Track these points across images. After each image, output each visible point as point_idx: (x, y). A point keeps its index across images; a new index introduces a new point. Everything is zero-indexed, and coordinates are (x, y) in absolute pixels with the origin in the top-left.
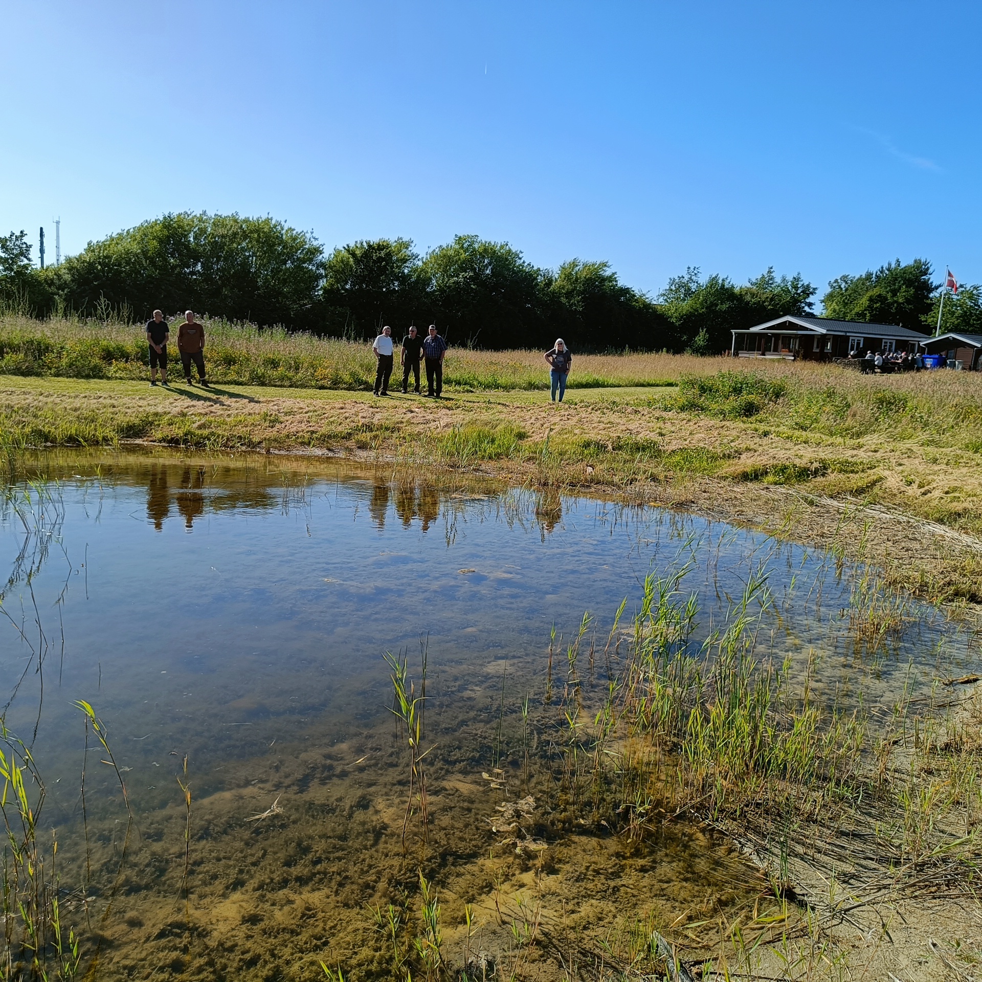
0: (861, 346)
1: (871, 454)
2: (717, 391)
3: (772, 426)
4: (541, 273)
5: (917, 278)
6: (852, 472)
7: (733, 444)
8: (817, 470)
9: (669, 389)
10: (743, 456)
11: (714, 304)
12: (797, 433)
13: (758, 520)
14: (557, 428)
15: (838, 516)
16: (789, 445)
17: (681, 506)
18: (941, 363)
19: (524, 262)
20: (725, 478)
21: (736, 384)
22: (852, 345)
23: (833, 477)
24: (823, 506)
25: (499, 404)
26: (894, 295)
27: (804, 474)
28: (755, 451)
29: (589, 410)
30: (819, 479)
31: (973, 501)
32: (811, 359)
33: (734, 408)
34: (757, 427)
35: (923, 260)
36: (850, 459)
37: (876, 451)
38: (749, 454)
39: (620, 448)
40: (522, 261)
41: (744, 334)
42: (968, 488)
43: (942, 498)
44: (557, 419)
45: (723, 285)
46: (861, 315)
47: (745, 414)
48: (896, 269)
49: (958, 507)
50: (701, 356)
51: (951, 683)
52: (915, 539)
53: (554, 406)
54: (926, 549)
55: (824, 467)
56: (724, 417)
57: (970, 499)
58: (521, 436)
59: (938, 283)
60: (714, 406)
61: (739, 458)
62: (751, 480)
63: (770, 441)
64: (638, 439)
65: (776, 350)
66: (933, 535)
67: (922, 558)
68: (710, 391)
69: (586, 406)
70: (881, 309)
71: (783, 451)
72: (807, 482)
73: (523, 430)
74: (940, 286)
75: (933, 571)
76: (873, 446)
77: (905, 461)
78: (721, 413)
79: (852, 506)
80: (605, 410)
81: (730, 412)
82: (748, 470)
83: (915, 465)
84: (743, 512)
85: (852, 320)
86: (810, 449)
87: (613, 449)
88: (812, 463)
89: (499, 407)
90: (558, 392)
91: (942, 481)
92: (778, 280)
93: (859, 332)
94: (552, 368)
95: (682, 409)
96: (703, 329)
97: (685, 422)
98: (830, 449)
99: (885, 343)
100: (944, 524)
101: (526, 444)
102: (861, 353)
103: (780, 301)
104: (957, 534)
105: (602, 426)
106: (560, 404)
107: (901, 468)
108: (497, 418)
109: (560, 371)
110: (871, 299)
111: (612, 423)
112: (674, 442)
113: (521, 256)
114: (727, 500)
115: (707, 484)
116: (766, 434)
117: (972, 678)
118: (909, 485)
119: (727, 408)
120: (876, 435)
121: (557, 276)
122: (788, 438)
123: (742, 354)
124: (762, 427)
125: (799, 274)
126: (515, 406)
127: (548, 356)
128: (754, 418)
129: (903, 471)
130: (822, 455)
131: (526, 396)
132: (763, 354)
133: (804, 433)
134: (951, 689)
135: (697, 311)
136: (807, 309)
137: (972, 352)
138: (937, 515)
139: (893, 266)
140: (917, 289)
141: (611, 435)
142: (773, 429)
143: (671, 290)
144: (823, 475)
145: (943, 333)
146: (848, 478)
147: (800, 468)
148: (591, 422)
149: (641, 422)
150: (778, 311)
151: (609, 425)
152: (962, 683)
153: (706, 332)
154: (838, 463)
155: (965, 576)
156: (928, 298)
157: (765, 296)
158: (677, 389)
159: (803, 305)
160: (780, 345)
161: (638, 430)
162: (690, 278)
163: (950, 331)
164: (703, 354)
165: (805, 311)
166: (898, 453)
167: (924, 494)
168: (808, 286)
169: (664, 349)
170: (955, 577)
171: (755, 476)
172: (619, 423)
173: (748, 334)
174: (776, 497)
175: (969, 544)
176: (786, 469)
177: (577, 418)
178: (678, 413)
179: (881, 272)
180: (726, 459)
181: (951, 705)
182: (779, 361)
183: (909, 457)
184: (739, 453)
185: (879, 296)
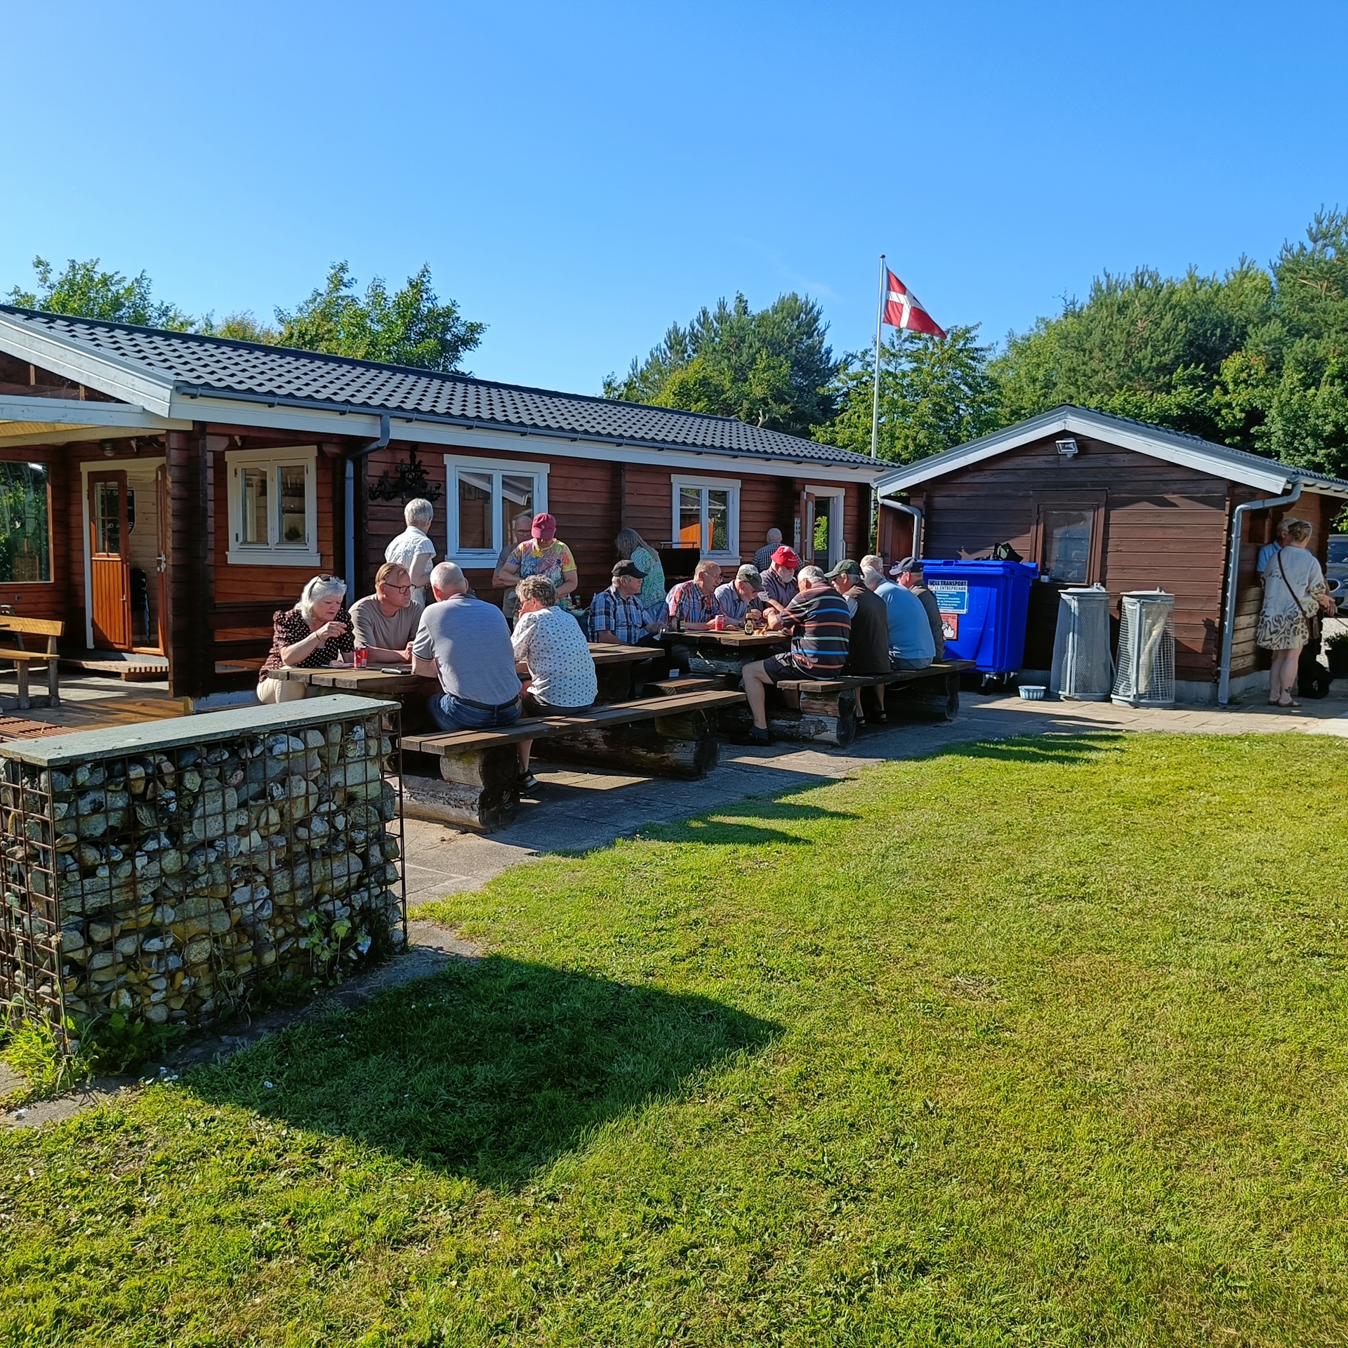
26: (740, 379)
48: (738, 318)
179: (704, 325)
185: (704, 382)
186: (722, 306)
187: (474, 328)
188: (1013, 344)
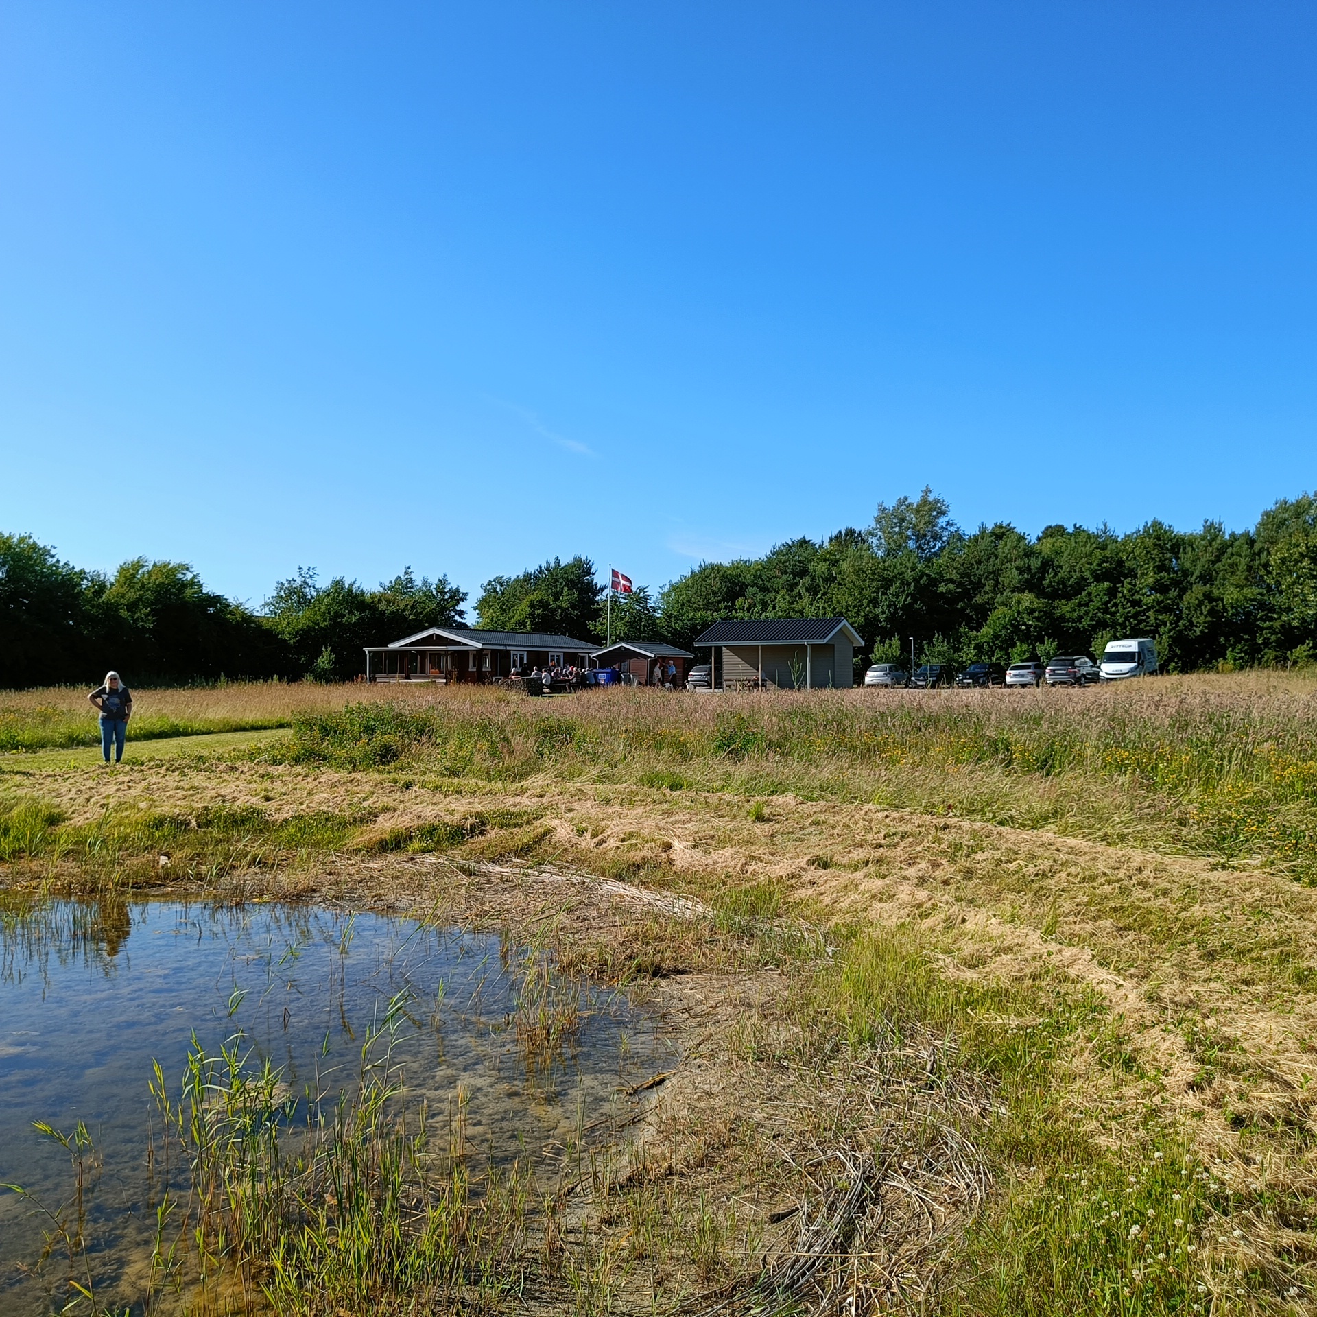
0: (525, 662)
1: (535, 800)
2: (344, 732)
3: (416, 774)
4: (88, 576)
5: (580, 580)
6: (516, 825)
7: (365, 804)
8: (473, 827)
9: (281, 732)
10: (380, 819)
11: (338, 615)
12: (447, 781)
13: (401, 905)
14: (112, 802)
15: (502, 886)
16: (438, 797)
17: (297, 898)
18: (615, 678)
19: (58, 561)
20: (356, 852)
21: (368, 722)
22: (514, 661)
23: (494, 834)
24: (484, 875)
25: (17, 773)
26: (557, 599)
27: (458, 834)
28: (395, 810)
29: (162, 771)
30: (478, 839)
31: (651, 848)
32: (466, 682)
33: (366, 755)
34: (397, 777)
35: (583, 558)
36: (512, 809)
37: (542, 796)
38: (388, 815)
39: (209, 823)
40: (54, 560)
41: (381, 652)
42: (645, 832)
43: (618, 848)
44: (111, 789)
45: (350, 590)
46: (522, 624)
47: (381, 760)
48: (555, 568)
49: (636, 856)
50: (327, 683)
51: (636, 1092)
52: (592, 904)
53: (108, 770)
54: (604, 916)
55: (482, 822)
56: (354, 766)
57: (647, 845)
58: (54, 820)
59: (603, 584)
60: (342, 754)
61: (375, 821)
62: (392, 850)
63: (414, 794)
64: (235, 808)
65: (423, 671)
66: (612, 897)
67: (601, 928)
68: (335, 732)
69: (157, 766)
70: (544, 618)
71: (430, 807)
72: (462, 845)
73: (56, 811)
74: (605, 587)
75: (614, 943)
76: (538, 790)
77: (576, 805)
78: (350, 762)
79: (517, 870)
80: (186, 770)
81: (362, 760)
82: (387, 836)
83: (587, 808)
84: (381, 895)
85: (513, 631)
86: (464, 801)
87: (199, 826)
88: (467, 819)
89: (18, 777)
90: (114, 748)
91: (616, 828)
92: (419, 583)
93: (521, 645)
94: (101, 714)
95: (297, 760)
96: (326, 648)
97: (301, 778)
98: (488, 798)
99: (552, 656)
100: (623, 880)
101: (62, 829)
102: (525, 671)
103: (424, 609)
104: (637, 891)
105: (181, 793)
106: (118, 765)
107: (571, 814)
108: (12, 795)
109: (115, 716)
110: (532, 605)
111: (197, 788)
112: (286, 808)
113: (53, 552)
114: (360, 882)
115: (333, 862)
116: (408, 786)
117: (658, 1079)
118: (581, 836)
119: (357, 755)
120: (541, 775)
121: (112, 579)
122: (436, 788)
123: (380, 678)
124: (403, 777)
125: (445, 575)
126: (44, 774)
127: (94, 697)
128: (392, 765)
129: (573, 818)
130: (479, 807)
131: (64, 758)
132: (408, 678)
133: (456, 780)
134: (636, 1099)
135: (318, 624)
136: (457, 618)
137: (646, 663)
138: (614, 870)
139: (552, 565)
140: (581, 591)
141: (195, 805)
142: (416, 778)
143: (281, 597)
144: (481, 833)
145: (614, 643)
146: (512, 833)
147: (452, 826)
148: (165, 789)
149: (238, 783)
150: (421, 621)
151: (191, 792)
152: (648, 1088)
153: (331, 651)
154: (499, 816)
155: (648, 943)
156: (594, 602)
157: (404, 603)
158: (291, 731)
159: (453, 614)
160: (428, 665)
161: (235, 795)
162: (304, 582)
163: (622, 640)
164: (328, 681)
165: (455, 621)
166: (567, 795)
167: (599, 844)
168: (457, 590)
169: (275, 677)
170: (637, 947)
171: (394, 844)
172: (205, 788)
173: (386, 652)
174: (424, 870)
175: (652, 901)
176: (435, 829)
177: (143, 784)
178: (292, 766)
179: (540, 573)
180: (358, 824)
181: (634, 1121)
182: (427, 685)
183: (579, 799)
184: (373, 815)
185: (541, 601)
186: (548, 563)
187: (465, 594)
188: (672, 586)
